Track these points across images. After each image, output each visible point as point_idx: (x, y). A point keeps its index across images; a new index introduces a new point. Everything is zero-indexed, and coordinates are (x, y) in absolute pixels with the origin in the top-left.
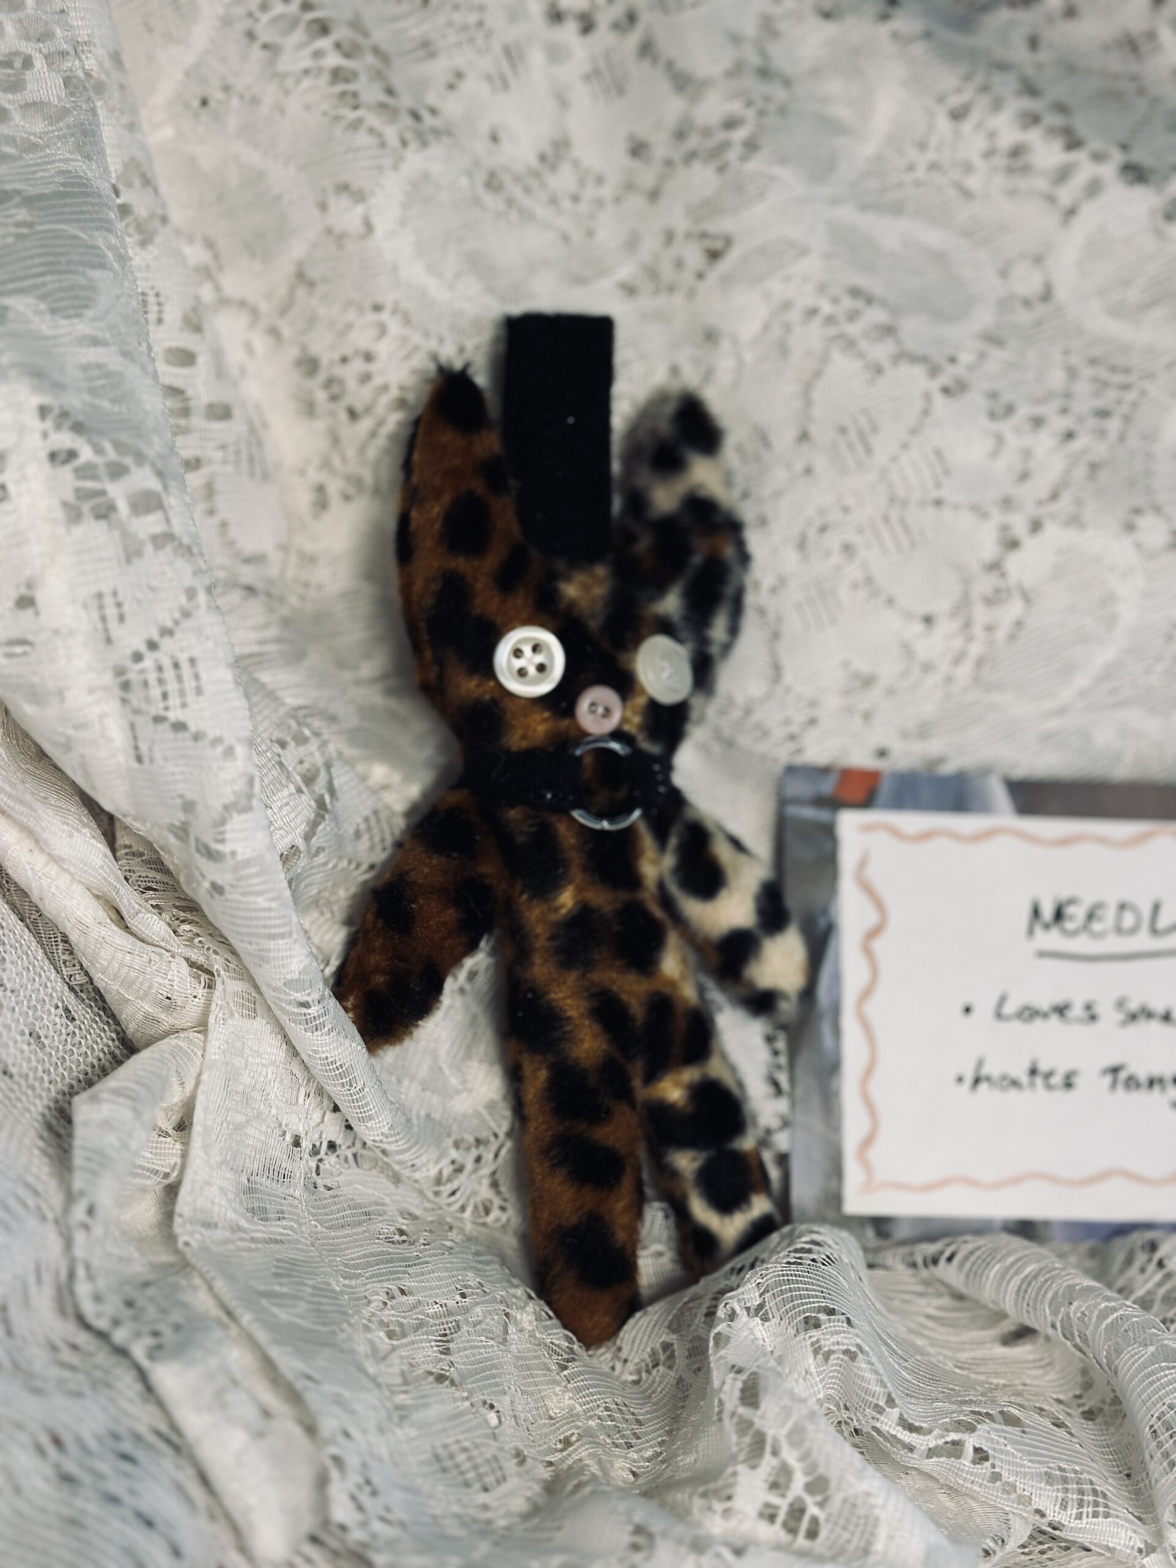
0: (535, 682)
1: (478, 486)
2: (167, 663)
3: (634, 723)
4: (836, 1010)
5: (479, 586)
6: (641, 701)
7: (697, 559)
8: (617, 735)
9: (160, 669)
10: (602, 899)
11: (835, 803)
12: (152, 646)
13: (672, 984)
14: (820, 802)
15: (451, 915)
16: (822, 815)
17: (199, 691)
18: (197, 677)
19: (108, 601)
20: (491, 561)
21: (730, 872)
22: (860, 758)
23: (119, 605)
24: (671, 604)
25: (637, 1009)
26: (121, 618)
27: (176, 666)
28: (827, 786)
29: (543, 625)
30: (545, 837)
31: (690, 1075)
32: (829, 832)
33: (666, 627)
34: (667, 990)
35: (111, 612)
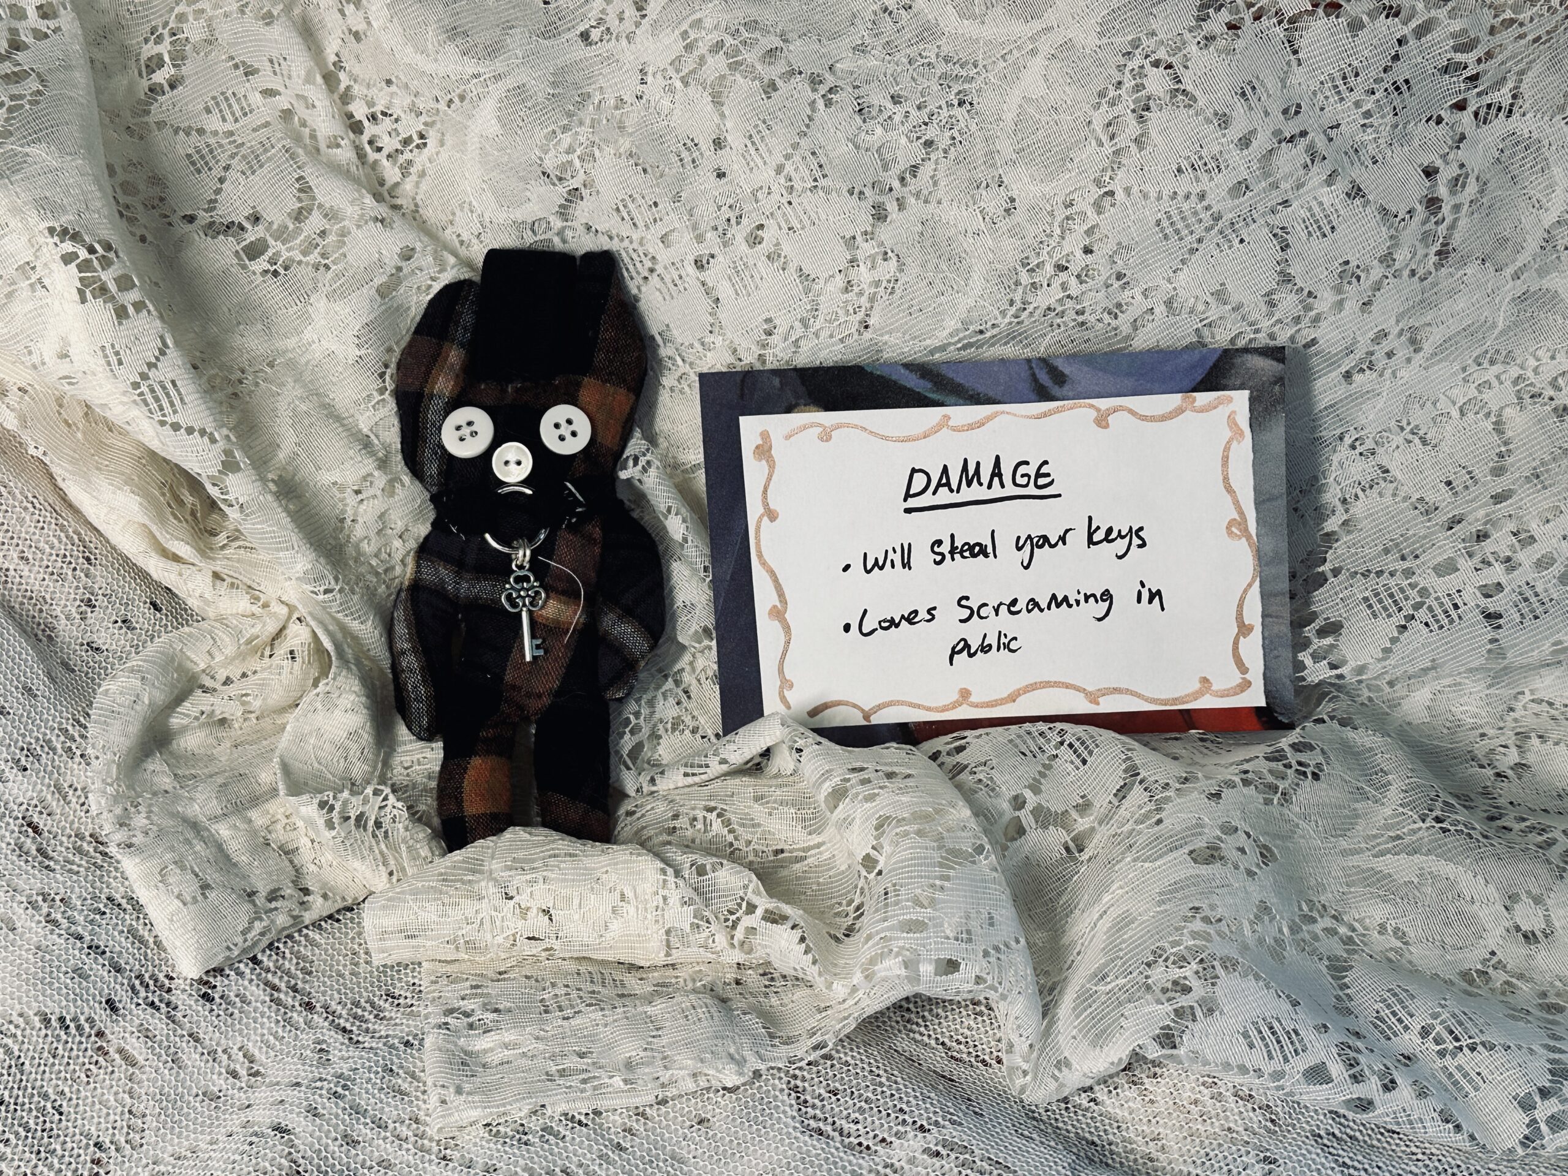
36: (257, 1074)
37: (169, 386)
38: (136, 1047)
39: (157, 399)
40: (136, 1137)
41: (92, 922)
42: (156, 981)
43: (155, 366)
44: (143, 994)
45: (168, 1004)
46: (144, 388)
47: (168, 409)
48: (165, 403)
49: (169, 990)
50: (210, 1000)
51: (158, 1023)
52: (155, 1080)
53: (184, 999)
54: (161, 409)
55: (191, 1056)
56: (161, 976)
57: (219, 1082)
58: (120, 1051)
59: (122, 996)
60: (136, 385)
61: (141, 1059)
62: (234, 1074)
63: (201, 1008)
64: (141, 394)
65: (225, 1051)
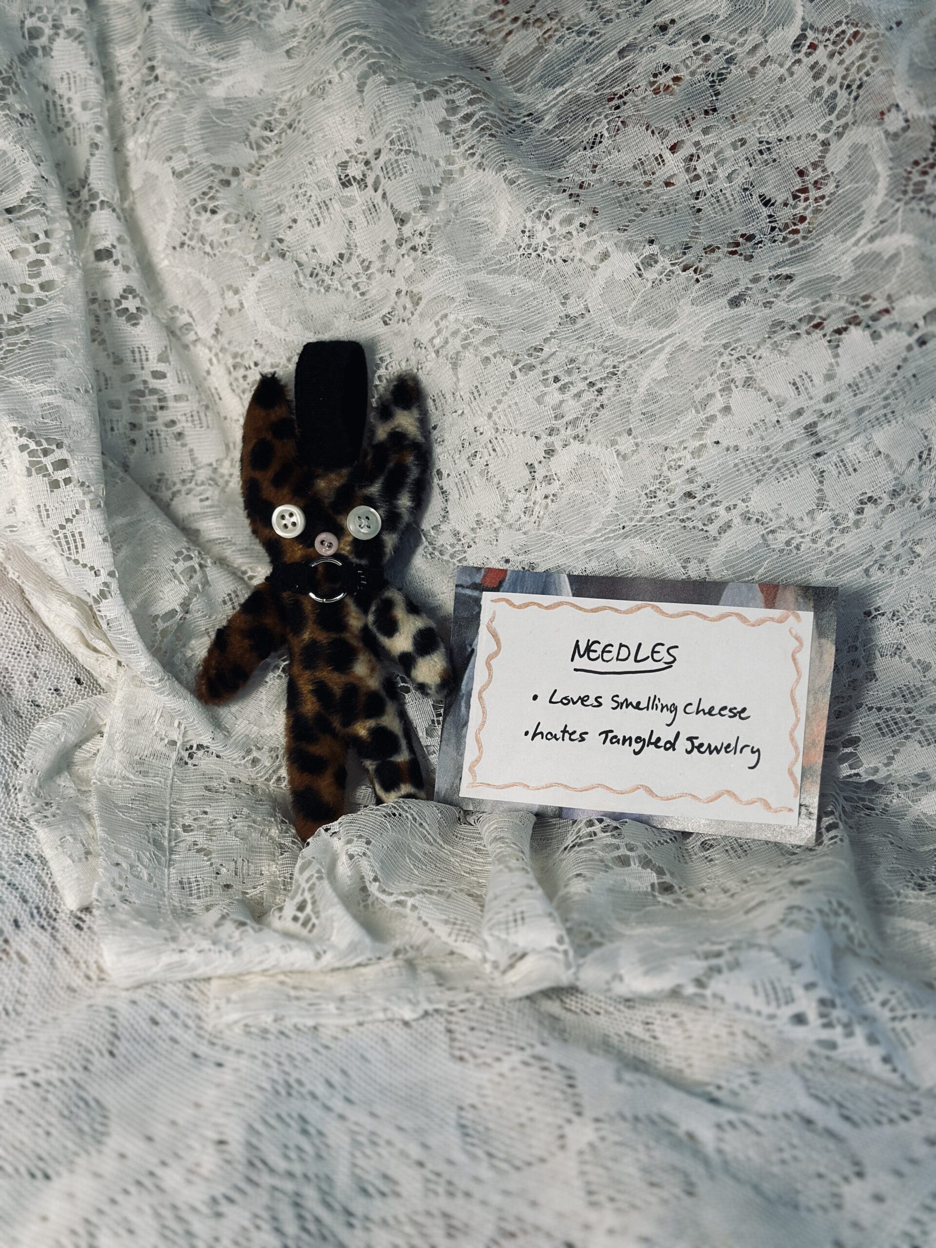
0: (291, 531)
1: (269, 437)
2: (69, 535)
3: (347, 549)
4: (469, 695)
5: (264, 486)
6: (350, 539)
7: (391, 465)
8: (336, 556)
9: (66, 537)
10: (323, 637)
11: (481, 588)
12: (62, 527)
13: (360, 679)
14: (476, 587)
15: (247, 643)
16: (476, 594)
17: (83, 546)
18: (82, 540)
19: (42, 508)
20: (270, 473)
21: (400, 623)
22: (495, 564)
23: (47, 510)
24: (374, 489)
25: (337, 691)
26: (48, 516)
27: (73, 536)
28: (478, 579)
29: (295, 504)
30: (298, 606)
31: (371, 723)
32: (477, 602)
33: (369, 501)
34: (356, 682)
35: (44, 513)
36: (102, 979)
37: (77, 536)
38: (27, 951)
39: (68, 543)
40: (19, 1008)
41: (12, 869)
42: (48, 912)
43: (71, 521)
44: (37, 918)
45: (53, 928)
46: (61, 535)
47: (73, 550)
48: (72, 546)
49: (55, 920)
50: (81, 929)
51: (44, 939)
52: (36, 974)
53: (65, 927)
54: (69, 548)
55: (62, 962)
56: (51, 910)
57: (77, 981)
58: (18, 954)
59: (24, 919)
60: (56, 532)
61: (30, 959)
62: (89, 978)
63: (74, 933)
64: (58, 538)
65: (85, 962)
